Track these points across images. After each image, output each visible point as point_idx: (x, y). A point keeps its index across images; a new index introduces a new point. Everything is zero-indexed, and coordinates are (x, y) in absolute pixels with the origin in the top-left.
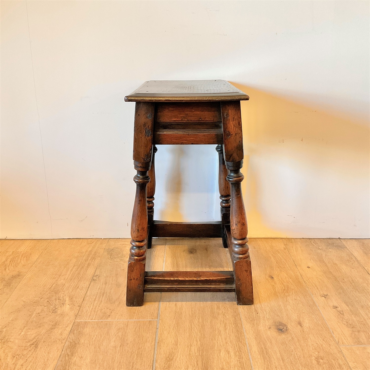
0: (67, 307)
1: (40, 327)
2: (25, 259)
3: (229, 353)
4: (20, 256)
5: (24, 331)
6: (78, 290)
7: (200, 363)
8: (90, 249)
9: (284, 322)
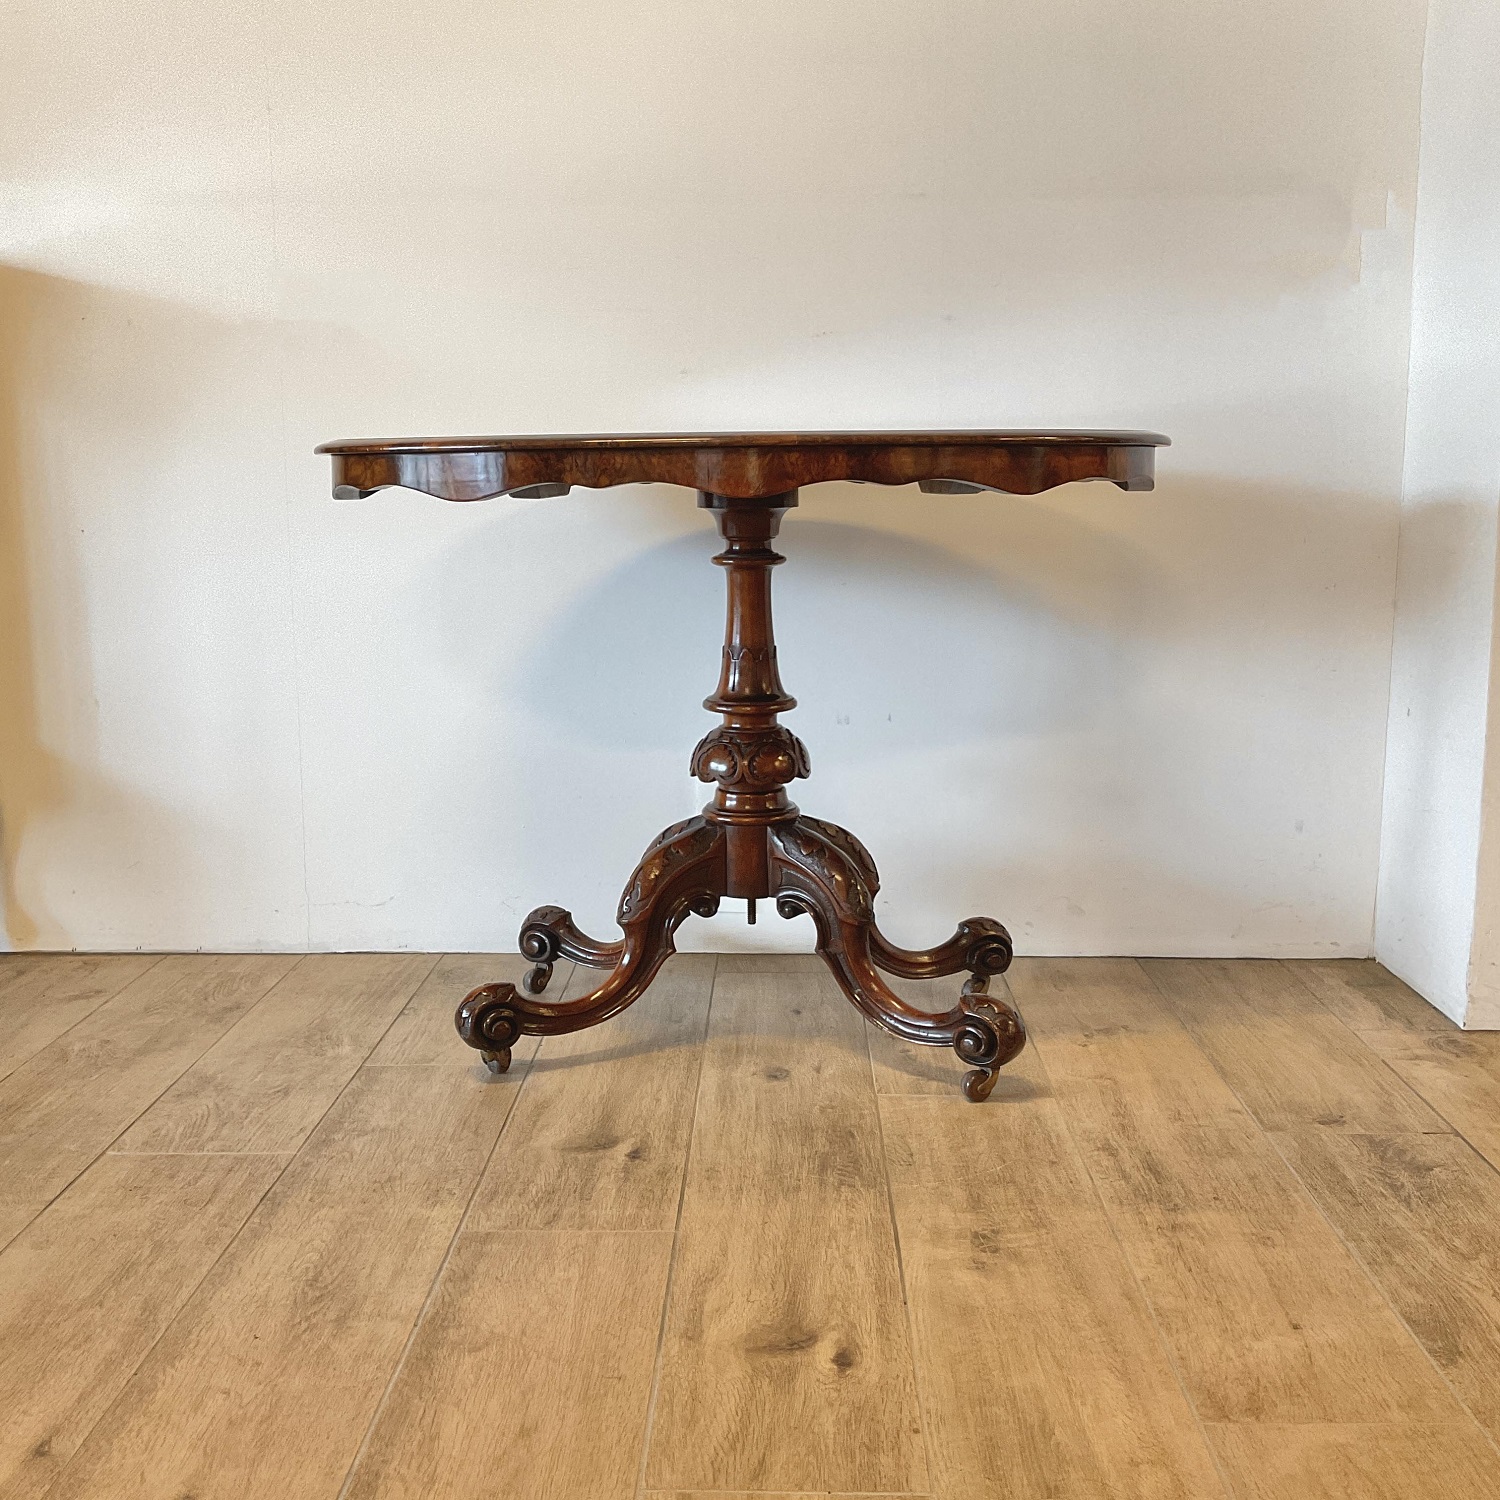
0: (346, 1049)
1: (291, 1072)
2: (248, 984)
3: (658, 1100)
4: (238, 980)
5: (259, 1076)
6: (369, 1027)
7: (598, 1113)
8: (397, 970)
9: (787, 1068)
